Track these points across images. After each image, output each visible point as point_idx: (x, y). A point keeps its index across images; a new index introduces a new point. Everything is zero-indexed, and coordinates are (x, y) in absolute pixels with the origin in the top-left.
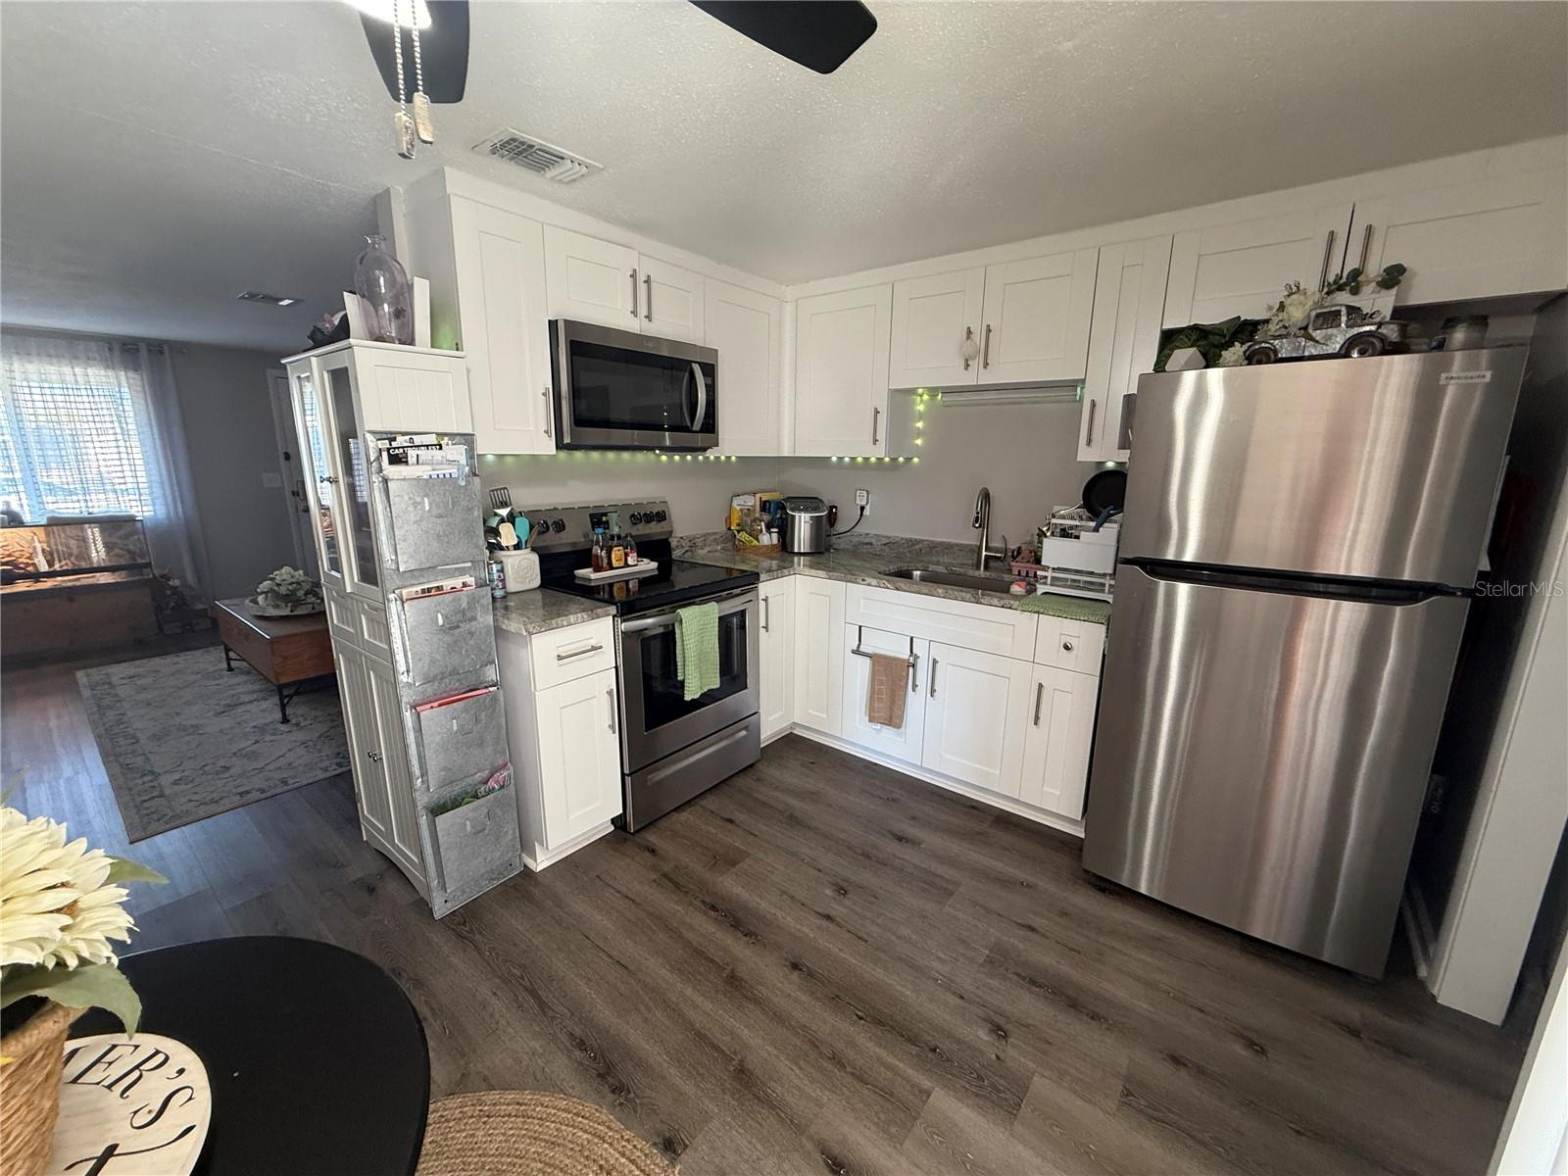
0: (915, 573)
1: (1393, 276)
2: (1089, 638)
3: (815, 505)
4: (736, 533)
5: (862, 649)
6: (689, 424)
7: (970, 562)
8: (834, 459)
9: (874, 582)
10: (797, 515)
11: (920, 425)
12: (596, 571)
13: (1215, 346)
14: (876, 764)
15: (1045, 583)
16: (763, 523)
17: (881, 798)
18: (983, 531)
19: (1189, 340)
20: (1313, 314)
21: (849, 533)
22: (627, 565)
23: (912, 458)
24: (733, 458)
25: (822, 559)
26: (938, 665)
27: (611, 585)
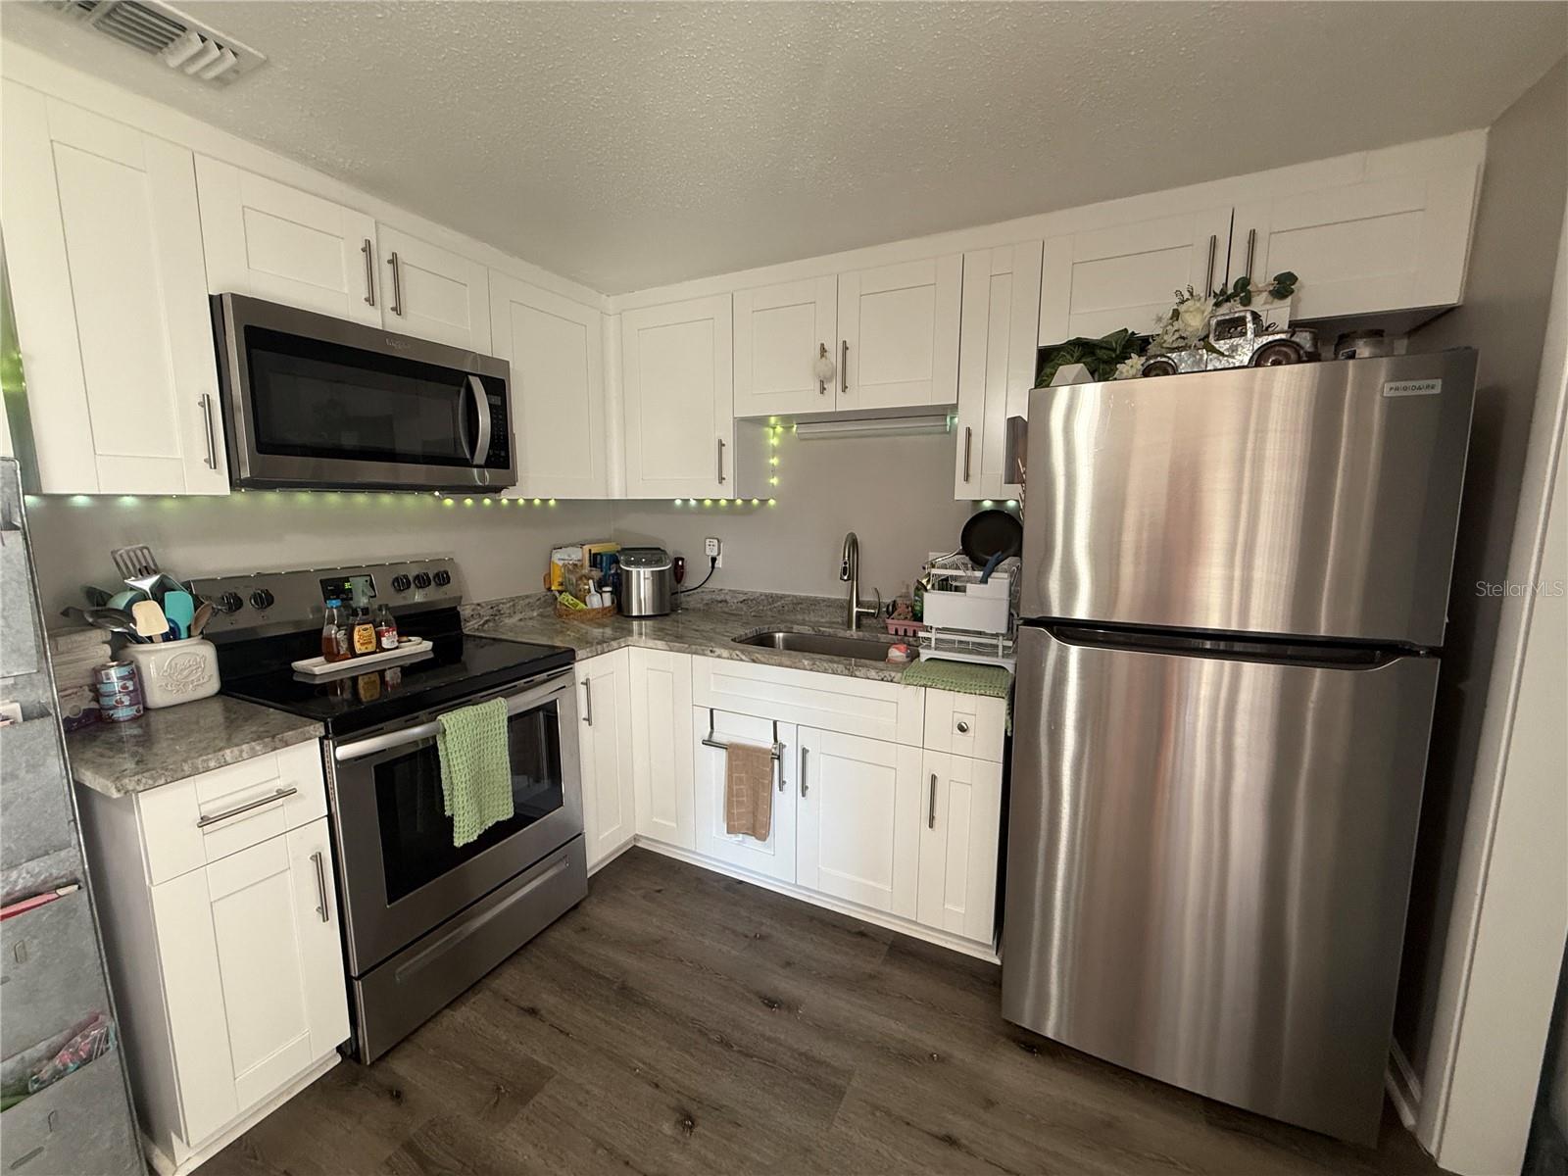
0: (777, 635)
1: (1284, 286)
2: (988, 714)
3: (655, 558)
4: (557, 594)
5: (716, 737)
6: (468, 456)
7: (839, 620)
8: (678, 502)
9: (725, 653)
10: (634, 570)
11: (774, 461)
12: (329, 661)
13: (1105, 362)
14: (741, 882)
15: (929, 647)
16: (591, 582)
17: (746, 936)
18: (853, 583)
19: (1072, 357)
20: (1214, 322)
21: (699, 590)
22: (380, 649)
23: (768, 500)
24: (552, 503)
25: (667, 623)
26: (808, 756)
27: (355, 680)
